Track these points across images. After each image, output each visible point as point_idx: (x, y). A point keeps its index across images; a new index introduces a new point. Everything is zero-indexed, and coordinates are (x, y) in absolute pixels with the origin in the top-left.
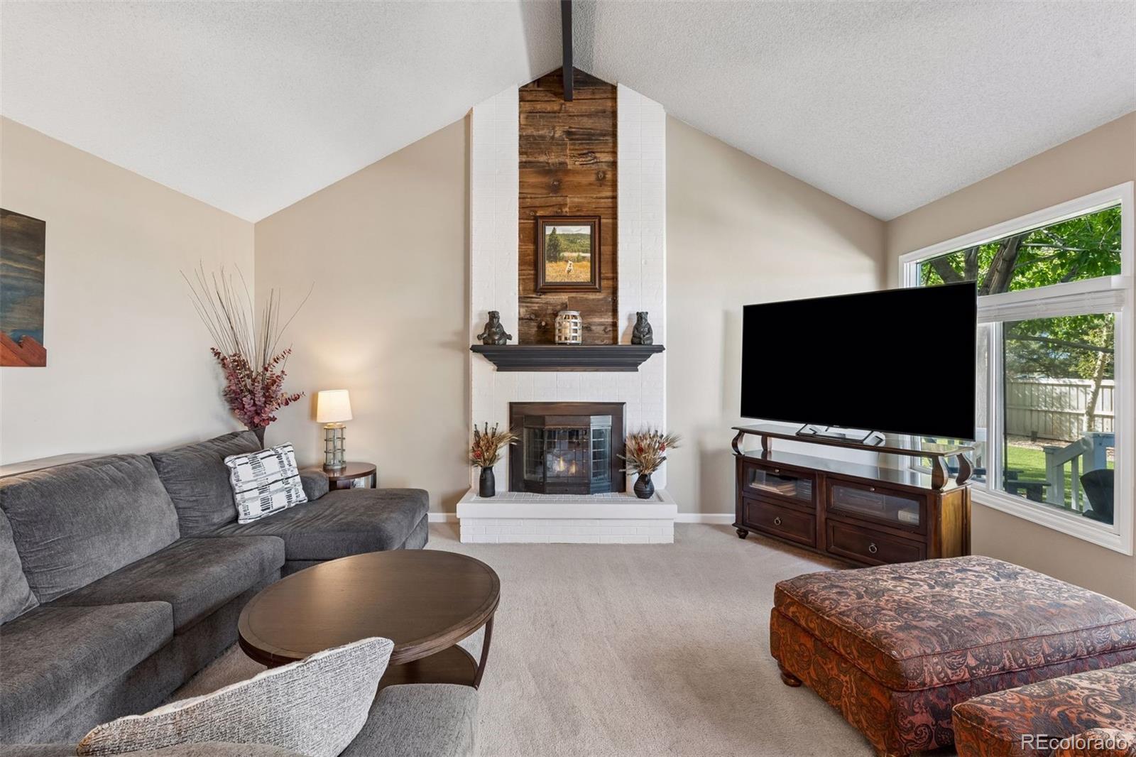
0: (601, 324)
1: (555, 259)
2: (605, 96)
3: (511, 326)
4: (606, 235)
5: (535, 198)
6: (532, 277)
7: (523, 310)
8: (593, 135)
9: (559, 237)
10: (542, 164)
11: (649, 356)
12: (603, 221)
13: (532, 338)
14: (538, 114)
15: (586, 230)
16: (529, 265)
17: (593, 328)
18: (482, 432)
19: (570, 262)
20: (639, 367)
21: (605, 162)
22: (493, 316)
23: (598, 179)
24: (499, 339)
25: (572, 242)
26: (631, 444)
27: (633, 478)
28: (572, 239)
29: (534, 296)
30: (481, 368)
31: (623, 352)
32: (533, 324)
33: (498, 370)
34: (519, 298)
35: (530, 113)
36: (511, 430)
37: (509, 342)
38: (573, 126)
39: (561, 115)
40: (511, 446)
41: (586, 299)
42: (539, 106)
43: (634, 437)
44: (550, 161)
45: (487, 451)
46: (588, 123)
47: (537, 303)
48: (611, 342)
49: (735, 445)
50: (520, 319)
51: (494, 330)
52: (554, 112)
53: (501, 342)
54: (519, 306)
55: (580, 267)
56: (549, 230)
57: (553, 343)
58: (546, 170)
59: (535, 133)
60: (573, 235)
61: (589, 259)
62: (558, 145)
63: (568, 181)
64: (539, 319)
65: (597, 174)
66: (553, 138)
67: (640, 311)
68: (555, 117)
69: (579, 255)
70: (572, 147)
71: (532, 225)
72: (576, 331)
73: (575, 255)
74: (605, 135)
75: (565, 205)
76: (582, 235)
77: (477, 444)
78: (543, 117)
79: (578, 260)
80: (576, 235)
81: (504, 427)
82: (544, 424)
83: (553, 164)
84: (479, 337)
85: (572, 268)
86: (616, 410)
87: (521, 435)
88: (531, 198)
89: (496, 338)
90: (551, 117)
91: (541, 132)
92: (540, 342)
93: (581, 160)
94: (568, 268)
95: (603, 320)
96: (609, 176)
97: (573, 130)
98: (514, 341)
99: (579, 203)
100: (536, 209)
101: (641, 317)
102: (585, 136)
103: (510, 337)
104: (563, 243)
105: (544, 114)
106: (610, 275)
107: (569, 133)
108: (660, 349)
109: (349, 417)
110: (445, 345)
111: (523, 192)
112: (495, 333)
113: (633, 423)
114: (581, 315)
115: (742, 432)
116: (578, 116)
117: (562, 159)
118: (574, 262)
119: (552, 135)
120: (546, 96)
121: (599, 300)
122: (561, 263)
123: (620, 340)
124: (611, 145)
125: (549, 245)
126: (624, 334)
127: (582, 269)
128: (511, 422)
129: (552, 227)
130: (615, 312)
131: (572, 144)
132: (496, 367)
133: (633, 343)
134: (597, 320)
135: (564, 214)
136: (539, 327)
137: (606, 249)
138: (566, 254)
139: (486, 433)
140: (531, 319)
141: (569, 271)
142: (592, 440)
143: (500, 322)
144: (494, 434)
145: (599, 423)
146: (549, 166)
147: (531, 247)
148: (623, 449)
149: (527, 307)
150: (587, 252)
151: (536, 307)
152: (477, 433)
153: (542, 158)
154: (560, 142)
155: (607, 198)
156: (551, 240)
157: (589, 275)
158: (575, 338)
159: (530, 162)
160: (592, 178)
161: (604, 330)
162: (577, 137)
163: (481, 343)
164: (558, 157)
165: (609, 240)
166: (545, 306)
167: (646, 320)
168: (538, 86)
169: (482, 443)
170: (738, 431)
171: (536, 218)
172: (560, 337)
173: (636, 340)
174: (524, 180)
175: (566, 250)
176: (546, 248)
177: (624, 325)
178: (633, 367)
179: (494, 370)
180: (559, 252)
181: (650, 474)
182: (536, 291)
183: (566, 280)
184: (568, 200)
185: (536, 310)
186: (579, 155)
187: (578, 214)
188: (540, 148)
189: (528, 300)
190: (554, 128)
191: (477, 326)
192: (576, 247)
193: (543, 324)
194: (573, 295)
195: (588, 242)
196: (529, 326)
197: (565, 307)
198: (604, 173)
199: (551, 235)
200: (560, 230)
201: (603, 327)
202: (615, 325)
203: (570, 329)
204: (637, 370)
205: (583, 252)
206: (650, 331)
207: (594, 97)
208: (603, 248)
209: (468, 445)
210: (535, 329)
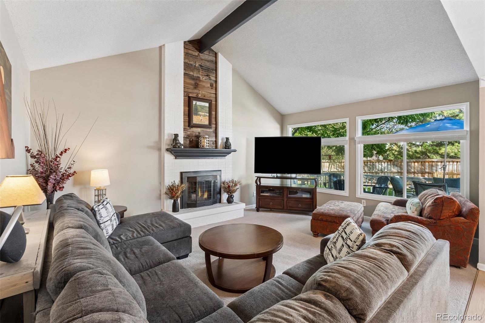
1: (197, 114)
2: (213, 55)
3: (182, 140)
4: (213, 107)
5: (189, 89)
6: (187, 120)
8: (209, 69)
9: (198, 106)
10: (191, 76)
11: (230, 153)
12: (213, 102)
13: (187, 145)
14: (190, 55)
15: (207, 105)
16: (186, 116)
18: (169, 185)
19: (202, 116)
21: (213, 80)
22: (176, 135)
23: (211, 86)
25: (202, 108)
27: (225, 197)
28: (203, 107)
29: (188, 128)
30: (169, 158)
31: (220, 151)
32: (188, 140)
33: (176, 159)
34: (183, 129)
35: (187, 53)
36: (181, 183)
38: (202, 63)
39: (198, 58)
41: (207, 131)
42: (190, 52)
44: (194, 75)
46: (208, 64)
47: (189, 131)
48: (215, 148)
49: (256, 182)
50: (184, 137)
51: (177, 141)
52: (196, 56)
54: (184, 132)
55: (205, 119)
56: (194, 102)
57: (198, 148)
58: (193, 78)
59: (188, 62)
60: (203, 106)
61: (208, 116)
62: (197, 69)
63: (200, 85)
64: (190, 138)
66: (195, 66)
67: (227, 137)
68: (196, 58)
69: (205, 114)
70: (202, 71)
71: (187, 100)
73: (203, 114)
74: (213, 70)
75: (199, 93)
76: (206, 107)
78: (192, 57)
79: (205, 116)
80: (204, 106)
81: (178, 181)
82: (196, 180)
83: (195, 77)
84: (169, 145)
85: (202, 119)
86: (219, 173)
87: (186, 185)
88: (187, 88)
90: (195, 58)
91: (191, 63)
92: (190, 147)
93: (205, 77)
94: (201, 119)
95: (212, 139)
96: (214, 85)
97: (202, 65)
98: (183, 146)
99: (204, 94)
100: (189, 93)
101: (227, 139)
102: (206, 69)
104: (199, 108)
105: (192, 56)
107: (201, 66)
108: (235, 151)
110: (150, 147)
111: (186, 85)
112: (178, 143)
113: (223, 177)
116: (204, 60)
117: (199, 75)
118: (203, 116)
119: (195, 65)
120: (193, 48)
121: (211, 132)
122: (199, 116)
123: (218, 147)
124: (215, 74)
125: (194, 109)
126: (220, 145)
127: (206, 120)
128: (181, 180)
129: (195, 102)
130: (217, 137)
131: (201, 70)
133: (225, 148)
135: (199, 97)
136: (190, 141)
137: (214, 113)
138: (200, 113)
139: (171, 186)
140: (187, 138)
141: (201, 120)
144: (175, 186)
146: (194, 77)
147: (187, 108)
149: (186, 133)
150: (207, 113)
151: (189, 133)
153: (192, 73)
154: (198, 69)
155: (213, 94)
156: (195, 107)
157: (208, 122)
159: (187, 74)
160: (209, 85)
161: (213, 143)
162: (204, 68)
163: (170, 147)
164: (197, 74)
165: (214, 110)
166: (192, 133)
168: (190, 44)
170: (257, 177)
171: (189, 97)
172: (201, 146)
174: (186, 81)
175: (200, 111)
176: (193, 110)
177: (221, 142)
179: (174, 159)
180: (198, 112)
182: (189, 126)
183: (200, 123)
184: (200, 92)
185: (189, 134)
186: (205, 75)
187: (204, 98)
188: (191, 69)
189: (186, 130)
190: (196, 62)
191: (167, 140)
192: (204, 111)
193: (191, 140)
194: (202, 129)
195: (208, 109)
196: (186, 141)
199: (195, 105)
200: (199, 103)
201: (212, 142)
202: (216, 142)
203: (206, 143)
204: (225, 158)
205: (206, 113)
207: (209, 54)
208: (212, 112)
209: (161, 191)
210: (188, 142)
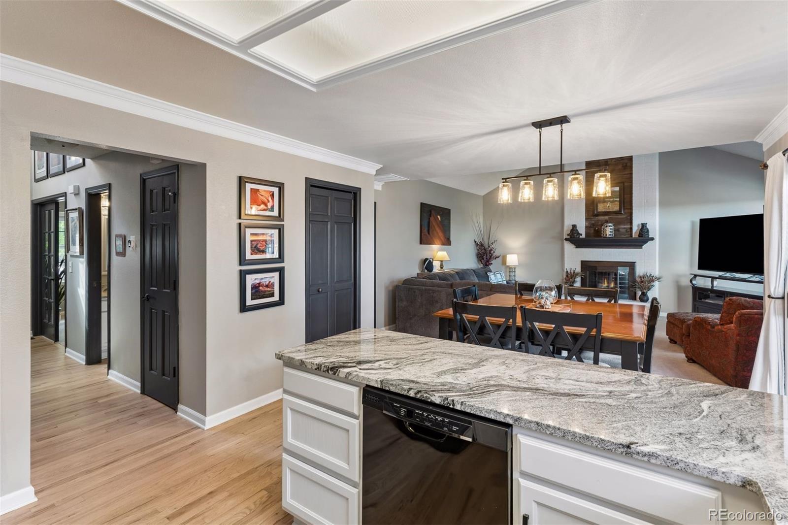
0: (624, 228)
1: (603, 202)
3: (582, 230)
4: (627, 190)
6: (592, 209)
7: (587, 223)
10: (596, 163)
11: (647, 242)
12: (625, 184)
13: (592, 235)
16: (590, 205)
17: (621, 230)
18: (569, 271)
19: (609, 203)
20: (643, 247)
22: (574, 226)
23: (623, 166)
24: (577, 235)
26: (638, 279)
27: (639, 293)
29: (592, 217)
30: (569, 247)
31: (635, 240)
32: (592, 229)
34: (586, 219)
36: (582, 271)
37: (581, 237)
40: (582, 278)
41: (617, 218)
43: (640, 277)
45: (571, 278)
47: (594, 220)
48: (629, 236)
49: (691, 281)
50: (586, 227)
51: (574, 232)
53: (578, 236)
54: (586, 222)
55: (616, 204)
57: (601, 237)
61: (619, 201)
64: (595, 227)
65: (623, 164)
67: (643, 223)
72: (611, 232)
73: (612, 199)
77: (567, 276)
79: (614, 201)
81: (578, 269)
82: (596, 269)
83: (601, 162)
84: (568, 235)
85: (610, 205)
86: (631, 265)
87: (586, 273)
88: (591, 177)
89: (575, 235)
92: (595, 236)
94: (608, 205)
95: (625, 227)
98: (583, 236)
101: (644, 226)
103: (581, 235)
106: (629, 207)
108: (652, 239)
109: (517, 264)
110: (554, 238)
111: (587, 175)
112: (575, 233)
113: (640, 271)
114: (614, 225)
115: (695, 276)
118: (611, 202)
121: (623, 218)
122: (606, 204)
123: (633, 235)
126: (635, 233)
128: (582, 268)
130: (631, 223)
132: (575, 247)
133: (639, 236)
134: (622, 227)
136: (595, 230)
137: (627, 196)
138: (608, 199)
139: (571, 272)
140: (591, 227)
141: (608, 207)
142: (619, 277)
143: (577, 228)
144: (574, 273)
145: (622, 271)
146: (599, 164)
148: (635, 281)
149: (589, 222)
151: (593, 222)
152: (567, 271)
155: (628, 174)
157: (618, 208)
158: (610, 235)
159: (590, 163)
160: (620, 167)
163: (569, 237)
165: (629, 192)
166: (597, 222)
167: (646, 226)
169: (569, 276)
170: (693, 276)
172: (603, 235)
173: (640, 235)
177: (635, 229)
178: (640, 246)
181: (647, 292)
182: (593, 215)
183: (607, 211)
189: (590, 219)
191: (567, 230)
193: (597, 229)
194: (610, 216)
195: (618, 194)
196: (590, 230)
197: (607, 222)
198: (626, 164)
201: (625, 230)
202: (631, 229)
203: (609, 231)
204: (642, 248)
205: (616, 198)
206: (648, 231)
208: (625, 196)
209: (563, 276)
210: (593, 231)
